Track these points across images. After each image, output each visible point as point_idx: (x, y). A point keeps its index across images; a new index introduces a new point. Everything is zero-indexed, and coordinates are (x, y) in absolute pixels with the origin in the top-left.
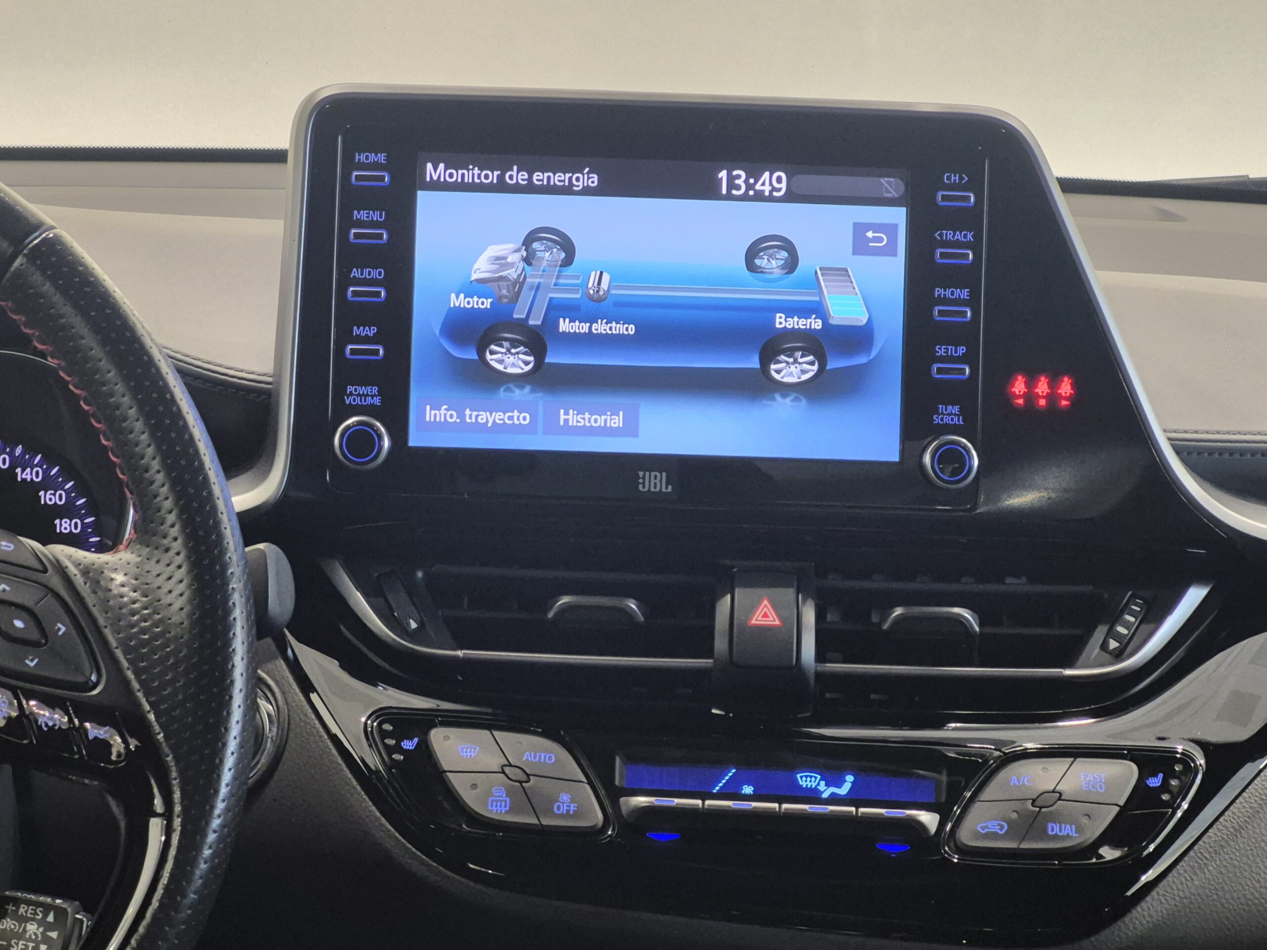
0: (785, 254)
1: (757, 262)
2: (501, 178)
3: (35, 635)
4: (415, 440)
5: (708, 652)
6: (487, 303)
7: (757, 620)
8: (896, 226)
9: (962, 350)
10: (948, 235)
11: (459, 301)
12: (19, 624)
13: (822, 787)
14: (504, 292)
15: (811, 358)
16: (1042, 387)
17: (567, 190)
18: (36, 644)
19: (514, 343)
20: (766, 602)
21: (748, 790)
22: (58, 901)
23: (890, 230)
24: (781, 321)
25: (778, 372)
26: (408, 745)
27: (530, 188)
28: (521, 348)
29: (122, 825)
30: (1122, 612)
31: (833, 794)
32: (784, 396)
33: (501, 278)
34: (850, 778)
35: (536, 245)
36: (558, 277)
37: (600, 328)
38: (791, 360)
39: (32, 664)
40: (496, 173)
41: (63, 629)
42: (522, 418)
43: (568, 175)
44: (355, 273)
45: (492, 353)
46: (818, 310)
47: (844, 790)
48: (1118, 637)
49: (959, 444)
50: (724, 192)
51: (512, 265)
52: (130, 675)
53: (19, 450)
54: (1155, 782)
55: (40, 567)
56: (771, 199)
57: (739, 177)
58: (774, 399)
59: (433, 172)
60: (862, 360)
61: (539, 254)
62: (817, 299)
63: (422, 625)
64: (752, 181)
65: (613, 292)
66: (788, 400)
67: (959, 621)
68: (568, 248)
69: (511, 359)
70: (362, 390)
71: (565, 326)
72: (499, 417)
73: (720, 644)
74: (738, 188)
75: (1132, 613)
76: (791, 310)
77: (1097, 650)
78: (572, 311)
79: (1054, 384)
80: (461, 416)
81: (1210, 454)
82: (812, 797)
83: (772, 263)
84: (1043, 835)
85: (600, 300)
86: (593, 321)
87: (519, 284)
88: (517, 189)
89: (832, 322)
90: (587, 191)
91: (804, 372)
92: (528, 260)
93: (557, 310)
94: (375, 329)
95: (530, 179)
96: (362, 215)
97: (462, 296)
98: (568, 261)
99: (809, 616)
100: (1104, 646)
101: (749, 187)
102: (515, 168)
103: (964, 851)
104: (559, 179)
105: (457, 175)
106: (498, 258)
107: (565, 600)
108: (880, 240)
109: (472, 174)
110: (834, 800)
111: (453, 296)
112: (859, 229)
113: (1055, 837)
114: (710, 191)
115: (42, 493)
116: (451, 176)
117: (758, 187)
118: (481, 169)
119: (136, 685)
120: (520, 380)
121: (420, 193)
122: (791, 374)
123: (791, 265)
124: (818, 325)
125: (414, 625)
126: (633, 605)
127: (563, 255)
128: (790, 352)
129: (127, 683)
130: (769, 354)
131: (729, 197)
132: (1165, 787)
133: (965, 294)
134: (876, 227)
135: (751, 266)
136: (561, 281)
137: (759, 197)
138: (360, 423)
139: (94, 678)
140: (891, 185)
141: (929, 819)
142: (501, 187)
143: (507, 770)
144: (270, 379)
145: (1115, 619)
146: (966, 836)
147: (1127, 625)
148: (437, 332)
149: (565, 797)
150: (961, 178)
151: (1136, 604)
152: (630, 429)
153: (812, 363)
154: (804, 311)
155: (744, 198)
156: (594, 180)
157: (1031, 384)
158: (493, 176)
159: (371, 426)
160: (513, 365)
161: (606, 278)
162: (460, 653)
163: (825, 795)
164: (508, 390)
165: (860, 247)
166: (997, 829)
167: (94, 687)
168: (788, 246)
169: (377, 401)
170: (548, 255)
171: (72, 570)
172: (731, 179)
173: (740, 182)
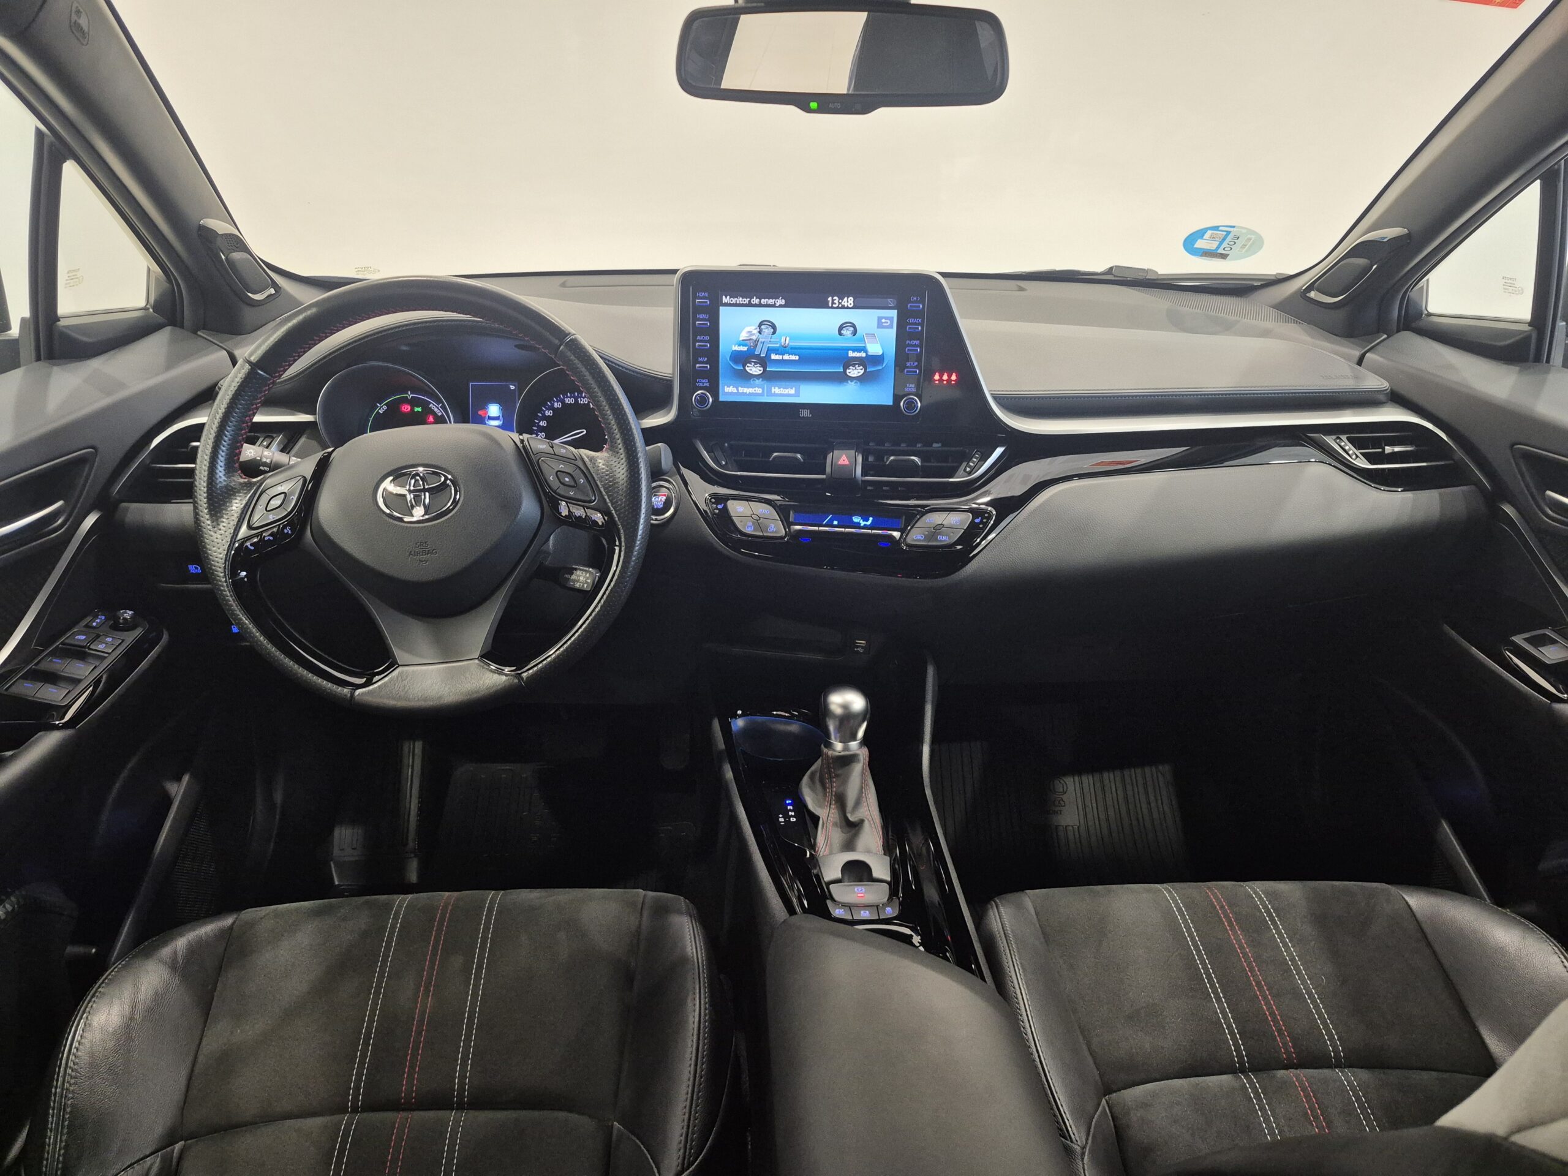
0: (852, 329)
1: (842, 332)
2: (750, 301)
3: (572, 484)
4: (722, 398)
5: (823, 472)
6: (745, 349)
7: (841, 462)
8: (893, 318)
9: (916, 364)
10: (912, 320)
11: (736, 348)
12: (567, 479)
13: (861, 521)
14: (752, 344)
15: (861, 367)
16: (945, 377)
17: (774, 306)
18: (574, 487)
19: (756, 363)
20: (844, 456)
21: (835, 523)
22: (591, 569)
23: (891, 319)
24: (851, 354)
25: (850, 373)
26: (720, 507)
27: (760, 305)
28: (758, 365)
29: (606, 546)
30: (972, 458)
31: (865, 525)
32: (851, 381)
33: (750, 339)
34: (871, 519)
35: (763, 327)
36: (771, 338)
37: (786, 357)
38: (854, 368)
39: (572, 494)
40: (748, 299)
41: (582, 481)
42: (759, 391)
43: (774, 300)
44: (699, 338)
45: (748, 367)
46: (864, 349)
47: (869, 523)
48: (970, 466)
49: (913, 399)
50: (830, 305)
51: (754, 334)
52: (606, 497)
54: (977, 520)
55: (574, 458)
56: (848, 308)
57: (835, 299)
58: (848, 383)
59: (726, 299)
60: (880, 368)
61: (764, 330)
62: (863, 345)
63: (726, 463)
64: (840, 301)
65: (791, 344)
66: (853, 383)
67: (913, 461)
68: (774, 327)
69: (754, 369)
70: (702, 381)
71: (774, 357)
72: (750, 390)
73: (828, 469)
74: (835, 304)
75: (976, 458)
76: (854, 350)
77: (962, 471)
78: (776, 351)
79: (950, 376)
80: (738, 390)
81: (1007, 399)
82: (858, 526)
83: (848, 332)
84: (936, 540)
85: (786, 347)
86: (783, 355)
87: (757, 341)
88: (755, 306)
89: (869, 354)
90: (781, 306)
91: (859, 372)
92: (760, 332)
93: (770, 351)
94: (706, 359)
95: (760, 302)
96: (700, 316)
97: (737, 346)
98: (774, 333)
99: (860, 459)
100: (965, 470)
101: (840, 303)
102: (755, 297)
103: (908, 545)
104: (771, 301)
105: (734, 301)
106: (749, 332)
107: (775, 454)
108: (887, 323)
109: (740, 300)
110: (865, 527)
111: (733, 346)
112: (880, 319)
113: (941, 541)
114: (824, 305)
116: (732, 301)
117: (843, 303)
118: (742, 298)
119: (608, 500)
120: (758, 377)
121: (721, 308)
122: (854, 374)
123: (855, 333)
124: (864, 355)
125: (724, 463)
126: (799, 456)
127: (772, 330)
128: (854, 365)
129: (605, 500)
130: (846, 367)
131: (832, 307)
132: (981, 522)
133: (918, 342)
134: (886, 318)
135: (840, 334)
136: (772, 340)
137: (843, 307)
138: (702, 393)
139: (593, 498)
140: (891, 302)
141: (896, 534)
142: (750, 305)
143: (753, 516)
144: (671, 376)
145: (970, 460)
146: (909, 540)
147: (974, 462)
148: (728, 359)
149: (773, 525)
150: (917, 299)
151: (978, 454)
152: (797, 394)
153: (862, 369)
154: (859, 350)
155: (838, 308)
156: (783, 302)
157: (941, 376)
158: (746, 301)
159: (705, 395)
160: (755, 371)
161: (788, 339)
162: (739, 473)
163: (862, 525)
164: (754, 380)
165: (880, 325)
166: (920, 538)
167: (594, 501)
168: (854, 326)
169: (708, 385)
170: (767, 331)
171: (586, 459)
172: (833, 300)
173: (836, 301)
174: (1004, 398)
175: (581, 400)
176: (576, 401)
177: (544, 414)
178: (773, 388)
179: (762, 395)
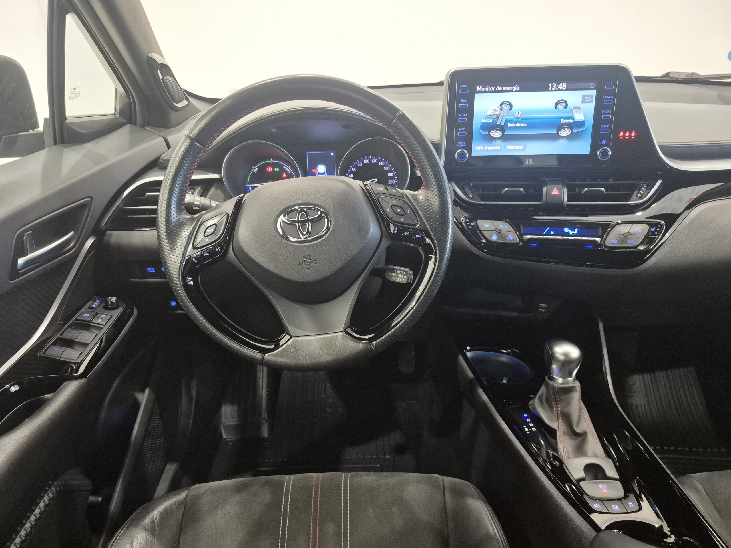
0: (564, 104)
1: (557, 106)
2: (495, 89)
3: (403, 213)
4: (473, 154)
5: (540, 199)
6: (491, 121)
7: (553, 193)
8: (593, 96)
9: (608, 126)
10: (607, 97)
11: (485, 121)
12: (399, 210)
13: (570, 231)
14: (495, 118)
15: (569, 130)
16: (627, 134)
17: (511, 91)
18: (403, 215)
19: (497, 130)
20: (555, 188)
21: (552, 233)
22: (406, 269)
23: (591, 96)
24: (563, 121)
25: (561, 133)
26: (472, 224)
27: (502, 91)
28: (499, 131)
29: (423, 255)
30: (641, 188)
31: (573, 234)
32: (562, 139)
33: (494, 115)
34: (576, 230)
35: (503, 106)
36: (508, 113)
37: (518, 125)
38: (564, 130)
39: (403, 220)
40: (494, 88)
41: (409, 211)
42: (498, 148)
43: (511, 87)
44: (460, 115)
45: (492, 132)
46: (572, 118)
47: (575, 232)
48: (640, 194)
49: (605, 149)
50: (550, 89)
51: (497, 111)
52: (425, 222)
53: (379, 158)
54: (653, 229)
55: (402, 196)
56: (562, 90)
57: (554, 85)
58: (559, 140)
59: (479, 89)
60: (582, 129)
61: (504, 108)
62: (572, 115)
63: (473, 196)
64: (557, 86)
65: (521, 116)
66: (563, 140)
67: (602, 191)
68: (511, 105)
69: (496, 134)
70: (461, 143)
71: (509, 125)
72: (493, 148)
73: (544, 198)
74: (554, 88)
75: (644, 187)
76: (565, 118)
77: (635, 197)
78: (511, 121)
79: (630, 133)
80: (484, 148)
82: (568, 234)
83: (561, 107)
84: (626, 243)
85: (518, 118)
86: (516, 123)
87: (498, 116)
88: (499, 92)
89: (575, 120)
90: (516, 91)
91: (567, 133)
92: (501, 110)
93: (507, 121)
94: (464, 128)
95: (502, 89)
96: (462, 101)
97: (485, 119)
98: (511, 109)
99: (565, 190)
100: (637, 196)
101: (557, 87)
102: (499, 86)
103: (606, 247)
104: (509, 88)
105: (485, 89)
106: (494, 109)
107: (506, 189)
108: (589, 99)
109: (489, 89)
110: (573, 235)
111: (483, 119)
112: (584, 97)
113: (630, 244)
114: (547, 89)
115: (385, 168)
116: (483, 89)
117: (559, 87)
118: (490, 87)
119: (427, 224)
120: (498, 139)
121: (476, 94)
122: (564, 134)
123: (566, 107)
124: (571, 121)
125: (471, 196)
126: (522, 190)
127: (510, 108)
128: (564, 128)
129: (425, 224)
130: (559, 130)
131: (552, 90)
132: (656, 230)
133: (609, 112)
134: (588, 96)
135: (556, 108)
136: (509, 114)
137: (559, 90)
138: (461, 151)
139: (417, 223)
140: (592, 85)
141: (598, 240)
142: (495, 91)
143: (496, 230)
144: (439, 141)
145: (640, 189)
146: (607, 243)
147: (643, 190)
148: (479, 128)
149: (510, 236)
150: (611, 82)
151: (644, 185)
152: (524, 149)
153: (570, 131)
154: (568, 118)
155: (555, 90)
156: (518, 88)
157: (624, 133)
158: (493, 89)
159: (464, 151)
160: (497, 135)
161: (520, 113)
162: (483, 202)
163: (571, 234)
164: (495, 141)
165: (584, 101)
166: (615, 242)
167: (417, 225)
168: (566, 102)
169: (465, 145)
170: (506, 108)
171: (410, 197)
172: (552, 86)
173: (554, 86)
174: (666, 148)
175: (373, 161)
176: (371, 161)
177: (351, 170)
178: (508, 146)
179: (500, 150)
